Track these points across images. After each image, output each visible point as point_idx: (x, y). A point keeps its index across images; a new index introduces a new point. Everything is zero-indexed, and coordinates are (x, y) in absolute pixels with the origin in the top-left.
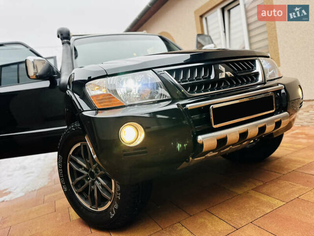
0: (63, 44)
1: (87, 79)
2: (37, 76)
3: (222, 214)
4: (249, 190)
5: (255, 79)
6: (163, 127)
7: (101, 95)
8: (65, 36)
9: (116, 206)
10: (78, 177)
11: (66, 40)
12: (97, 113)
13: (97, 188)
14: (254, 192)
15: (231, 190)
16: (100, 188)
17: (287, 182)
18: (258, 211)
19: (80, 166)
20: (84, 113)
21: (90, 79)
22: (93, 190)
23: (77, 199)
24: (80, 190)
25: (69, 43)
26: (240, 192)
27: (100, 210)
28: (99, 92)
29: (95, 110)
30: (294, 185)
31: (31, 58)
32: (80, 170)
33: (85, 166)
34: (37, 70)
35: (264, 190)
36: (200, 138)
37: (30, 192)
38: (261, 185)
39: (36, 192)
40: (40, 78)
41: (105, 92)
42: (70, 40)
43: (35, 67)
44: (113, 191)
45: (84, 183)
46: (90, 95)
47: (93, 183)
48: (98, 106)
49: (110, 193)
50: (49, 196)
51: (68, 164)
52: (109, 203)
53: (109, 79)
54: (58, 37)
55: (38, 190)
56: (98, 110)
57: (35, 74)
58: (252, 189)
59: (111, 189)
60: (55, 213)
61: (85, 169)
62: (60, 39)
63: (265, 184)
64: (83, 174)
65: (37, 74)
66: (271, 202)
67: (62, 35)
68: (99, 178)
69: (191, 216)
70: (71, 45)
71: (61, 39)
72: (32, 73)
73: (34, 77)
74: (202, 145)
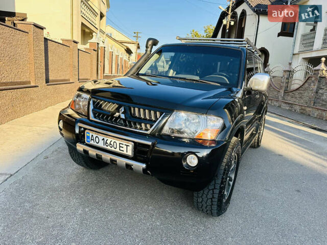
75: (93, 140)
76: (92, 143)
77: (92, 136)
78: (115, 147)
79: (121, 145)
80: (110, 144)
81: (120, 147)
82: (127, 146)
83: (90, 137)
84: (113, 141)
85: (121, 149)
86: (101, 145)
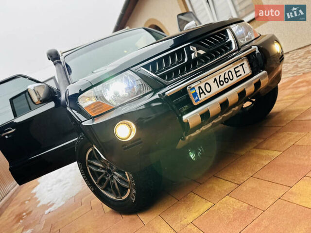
0: (55, 64)
1: (78, 92)
2: (41, 101)
3: (227, 176)
4: (251, 149)
5: (229, 48)
6: (159, 113)
7: (92, 104)
8: (54, 57)
9: (134, 192)
10: (99, 176)
11: (56, 61)
12: (93, 121)
13: (117, 181)
14: (255, 149)
15: (235, 153)
16: (118, 180)
17: (285, 133)
18: (258, 165)
19: (98, 167)
20: (83, 124)
21: (81, 92)
22: (114, 184)
23: (104, 195)
24: (104, 186)
25: (60, 63)
26: (243, 153)
27: (124, 198)
28: (90, 103)
29: (91, 118)
30: (291, 134)
31: (31, 86)
32: (99, 170)
33: (101, 166)
34: (40, 96)
35: (264, 146)
36: (185, 118)
37: (69, 200)
38: (262, 142)
39: (74, 198)
40: (44, 101)
41: (95, 101)
42: (60, 59)
43: (37, 93)
44: (129, 180)
45: (106, 180)
46: (84, 107)
47: (112, 178)
48: (93, 115)
49: (127, 183)
50: (84, 199)
51: (88, 168)
52: (129, 190)
53: (95, 88)
54: (49, 59)
55: (75, 197)
56: (93, 118)
57: (39, 99)
58: (254, 148)
59: (127, 179)
60: (92, 211)
61: (103, 169)
62: (51, 61)
63: (265, 140)
64: (102, 173)
65: (41, 99)
66: (270, 154)
67: (51, 57)
68: (115, 173)
69: (201, 184)
70: (62, 63)
71: (53, 61)
72: (36, 99)
73: (39, 102)
74: (188, 123)
75: (203, 92)
76: (203, 97)
77: (200, 87)
78: (231, 78)
79: (237, 70)
80: (225, 79)
81: (236, 72)
82: (242, 65)
83: (198, 92)
84: (227, 72)
85: (238, 74)
86: (215, 89)
